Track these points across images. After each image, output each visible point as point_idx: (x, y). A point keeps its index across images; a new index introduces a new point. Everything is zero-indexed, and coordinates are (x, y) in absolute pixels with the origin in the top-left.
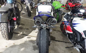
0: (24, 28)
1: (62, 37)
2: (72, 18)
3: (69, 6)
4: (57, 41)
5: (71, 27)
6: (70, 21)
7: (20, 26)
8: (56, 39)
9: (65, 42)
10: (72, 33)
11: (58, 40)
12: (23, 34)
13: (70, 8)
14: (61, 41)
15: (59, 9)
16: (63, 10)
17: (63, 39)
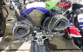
0: (13, 39)
1: (64, 43)
2: (75, 16)
3: (62, 6)
4: (60, 50)
5: (77, 29)
6: (74, 20)
7: (6, 37)
8: (58, 48)
9: (70, 50)
10: (81, 36)
11: (61, 48)
12: (9, 50)
13: (63, 8)
14: (65, 50)
15: (54, 9)
16: (59, 9)
17: (66, 45)
